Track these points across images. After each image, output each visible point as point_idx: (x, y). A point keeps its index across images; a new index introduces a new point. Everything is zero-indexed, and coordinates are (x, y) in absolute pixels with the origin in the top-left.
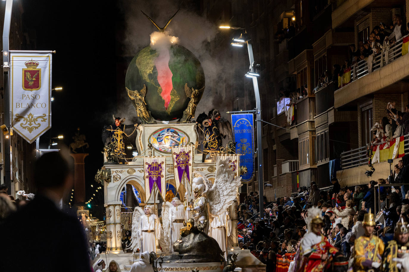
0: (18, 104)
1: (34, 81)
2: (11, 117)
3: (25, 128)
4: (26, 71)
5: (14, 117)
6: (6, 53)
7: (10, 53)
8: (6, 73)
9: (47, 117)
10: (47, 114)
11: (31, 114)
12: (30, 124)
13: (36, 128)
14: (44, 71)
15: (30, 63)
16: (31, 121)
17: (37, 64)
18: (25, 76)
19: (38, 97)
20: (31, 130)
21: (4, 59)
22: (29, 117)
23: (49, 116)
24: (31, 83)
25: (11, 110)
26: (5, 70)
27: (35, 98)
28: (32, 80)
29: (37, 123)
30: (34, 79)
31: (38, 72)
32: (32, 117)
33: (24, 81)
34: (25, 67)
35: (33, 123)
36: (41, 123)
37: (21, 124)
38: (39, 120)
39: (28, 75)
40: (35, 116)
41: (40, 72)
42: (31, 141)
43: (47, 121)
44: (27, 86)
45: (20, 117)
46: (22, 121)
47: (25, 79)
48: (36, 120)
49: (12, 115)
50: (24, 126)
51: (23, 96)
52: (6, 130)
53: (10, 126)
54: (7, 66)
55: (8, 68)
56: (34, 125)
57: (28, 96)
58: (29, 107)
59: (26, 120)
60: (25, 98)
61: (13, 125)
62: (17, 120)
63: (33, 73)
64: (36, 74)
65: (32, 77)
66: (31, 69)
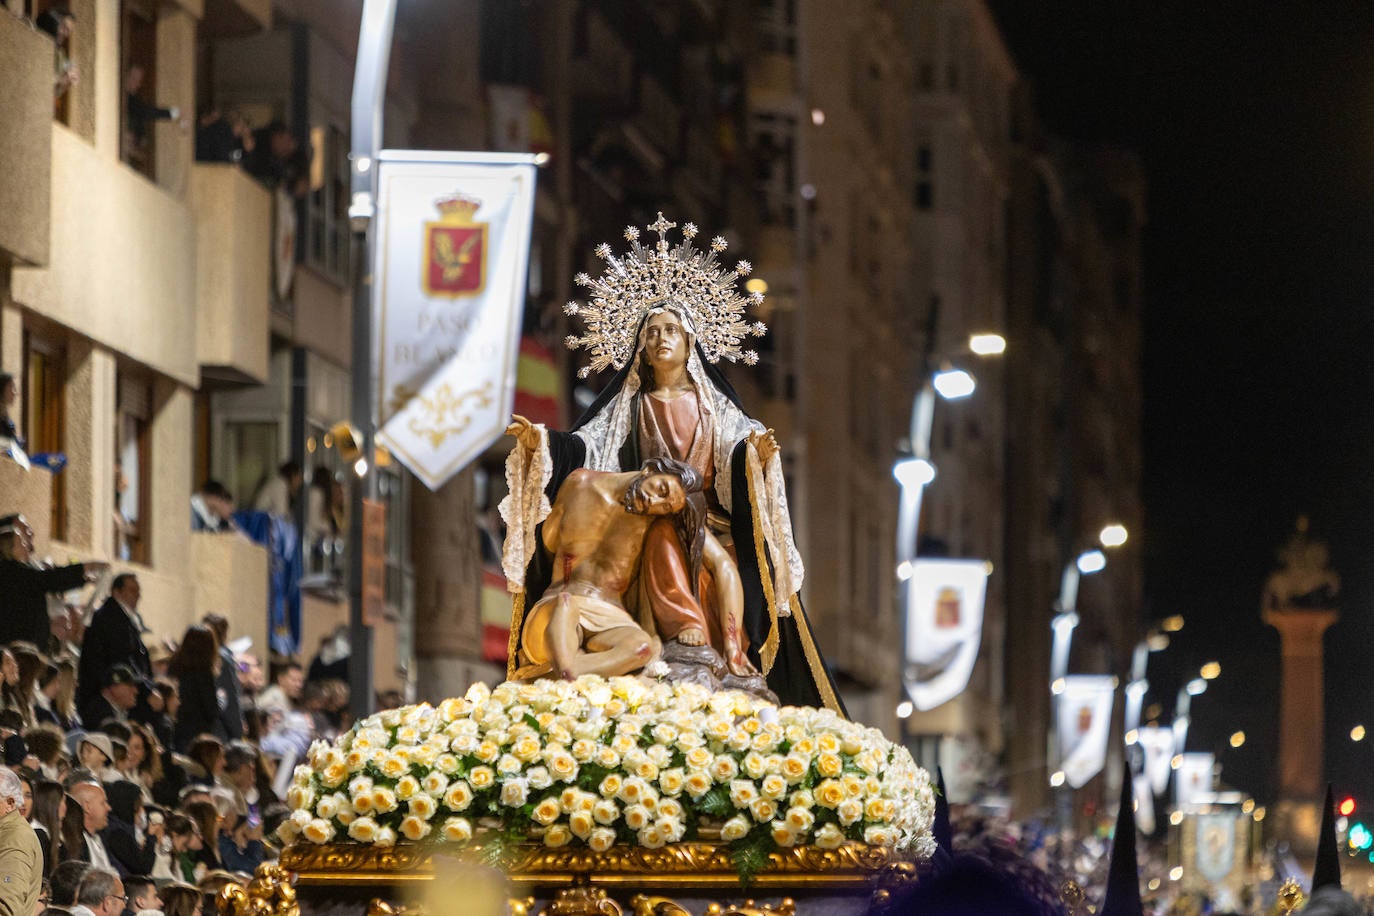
1: (466, 266)
2: (375, 397)
3: (419, 433)
4: (435, 231)
5: (389, 395)
6: (362, 165)
7: (379, 162)
8: (361, 236)
9: (494, 394)
10: (498, 383)
11: (446, 387)
12: (440, 419)
13: (456, 432)
15: (452, 203)
16: (443, 408)
17: (476, 207)
18: (433, 245)
19: (474, 324)
20: (437, 440)
21: (356, 183)
23: (504, 387)
24: (452, 274)
25: (375, 370)
26: (357, 227)
27: (463, 325)
28: (456, 264)
29: (462, 412)
31: (478, 232)
33: (426, 266)
34: (435, 217)
35: (448, 414)
36: (476, 414)
37: (412, 422)
38: (468, 404)
39: (445, 243)
40: (459, 389)
41: (484, 236)
42: (435, 479)
43: (495, 406)
44: (437, 281)
45: (405, 395)
46: (415, 409)
47: (431, 258)
48: (459, 403)
49: (381, 389)
50: (418, 427)
51: (422, 318)
52: (351, 444)
53: (373, 427)
54: (367, 212)
55: (367, 220)
56: (451, 420)
57: (440, 320)
58: (443, 358)
59: (429, 405)
60: (427, 328)
61: (382, 424)
62: (399, 406)
63: (460, 236)
64: (471, 242)
65: (456, 249)
66: (455, 221)
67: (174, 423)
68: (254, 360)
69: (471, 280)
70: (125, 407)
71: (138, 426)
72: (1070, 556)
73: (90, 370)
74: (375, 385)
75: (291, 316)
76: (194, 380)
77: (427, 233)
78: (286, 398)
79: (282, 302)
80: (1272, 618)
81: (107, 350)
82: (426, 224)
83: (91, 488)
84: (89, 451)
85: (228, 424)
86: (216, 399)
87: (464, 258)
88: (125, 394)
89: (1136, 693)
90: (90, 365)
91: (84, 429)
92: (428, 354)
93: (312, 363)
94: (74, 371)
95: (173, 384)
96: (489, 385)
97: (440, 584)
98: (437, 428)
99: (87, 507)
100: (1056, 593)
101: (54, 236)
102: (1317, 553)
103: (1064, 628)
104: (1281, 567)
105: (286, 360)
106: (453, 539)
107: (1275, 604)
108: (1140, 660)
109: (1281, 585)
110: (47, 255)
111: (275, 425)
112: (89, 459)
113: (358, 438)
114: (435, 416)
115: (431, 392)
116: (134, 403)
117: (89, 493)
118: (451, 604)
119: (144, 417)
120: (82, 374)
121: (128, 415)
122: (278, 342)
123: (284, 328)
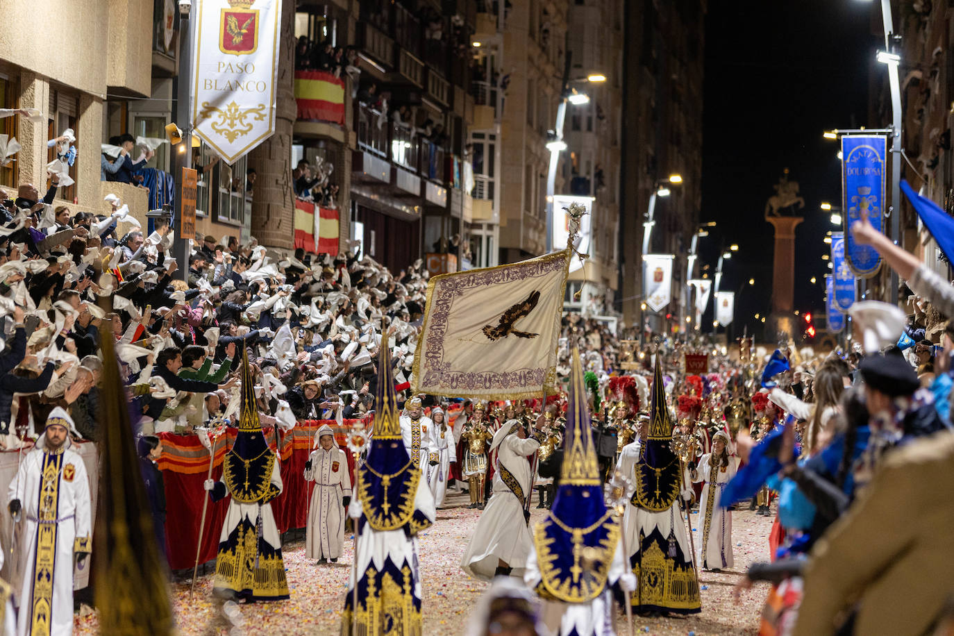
0: (208, 82)
1: (245, 35)
4: (227, 14)
8: (186, 16)
11: (234, 104)
14: (266, 14)
18: (226, 24)
19: (250, 69)
20: (232, 136)
22: (229, 110)
24: (237, 40)
26: (183, 10)
27: (243, 70)
28: (239, 34)
30: (244, 31)
31: (253, 16)
32: (236, 110)
33: (223, 34)
34: (228, 7)
35: (237, 122)
39: (233, 22)
41: (256, 17)
44: (228, 44)
47: (225, 30)
48: (243, 116)
50: (218, 127)
51: (220, 65)
55: (189, 6)
57: (230, 65)
58: (232, 88)
60: (223, 70)
62: (205, 114)
63: (242, 18)
64: (249, 21)
65: (240, 26)
66: (239, 10)
68: (141, 85)
69: (249, 43)
71: (70, 119)
73: (33, 89)
76: (103, 95)
77: (223, 16)
81: (43, 78)
82: (222, 10)
88: (60, 102)
90: (34, 86)
92: (223, 85)
95: (89, 97)
116: (67, 107)
121: (62, 114)
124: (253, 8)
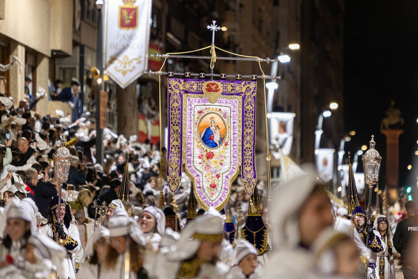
0: (112, 45)
1: (132, 20)
2: (104, 59)
3: (118, 71)
4: (122, 9)
5: (108, 59)
8: (100, 10)
9: (142, 59)
10: (143, 56)
11: (126, 56)
12: (125, 67)
13: (131, 71)
14: (143, 8)
16: (125, 63)
17: (135, 1)
18: (121, 13)
19: (134, 37)
20: (124, 73)
22: (124, 59)
23: (145, 58)
24: (127, 22)
25: (104, 51)
26: (98, 7)
27: (131, 38)
28: (128, 19)
29: (132, 65)
31: (135, 9)
32: (127, 59)
33: (120, 20)
34: (122, 5)
35: (127, 66)
36: (136, 66)
37: (116, 68)
38: (134, 63)
39: (125, 13)
40: (131, 57)
41: (137, 10)
42: (124, 85)
43: (143, 63)
44: (123, 24)
45: (113, 59)
46: (116, 63)
47: (121, 17)
48: (130, 62)
49: (106, 57)
50: (118, 69)
51: (118, 36)
52: (96, 73)
53: (103, 68)
54: (102, 3)
55: (102, 5)
56: (128, 68)
57: (124, 36)
58: (124, 48)
59: (121, 62)
60: (120, 38)
61: (106, 68)
62: (111, 62)
63: (130, 10)
64: (133, 12)
65: (129, 15)
66: (128, 6)
67: (43, 68)
68: (68, 49)
69: (133, 24)
70: (28, 63)
71: (32, 68)
72: (321, 112)
73: (17, 51)
74: (104, 56)
75: (79, 36)
76: (49, 54)
77: (120, 10)
78: (78, 61)
79: (76, 32)
80: (383, 132)
81: (22, 45)
82: (119, 6)
83: (17, 87)
84: (17, 76)
85: (60, 69)
86: (57, 61)
87: (131, 17)
88: (28, 59)
89: (341, 154)
90: (17, 49)
91: (15, 69)
92: (120, 47)
93: (86, 49)
94: (13, 52)
95: (43, 56)
96: (140, 57)
97: (125, 118)
98: (124, 70)
99: (16, 93)
100: (317, 123)
101: (6, 10)
102: (398, 112)
103: (319, 134)
104: (386, 116)
105: (78, 49)
106: (129, 104)
107: (384, 128)
108: (342, 144)
109: (386, 122)
110: (4, 15)
111: (74, 69)
112: (17, 78)
113: (98, 72)
114: (123, 65)
115: (121, 58)
116: (31, 61)
117: (17, 89)
118: (129, 124)
119: (34, 65)
120: (15, 52)
121: (29, 65)
122: (75, 44)
123: (77, 39)
124: (135, 5)
